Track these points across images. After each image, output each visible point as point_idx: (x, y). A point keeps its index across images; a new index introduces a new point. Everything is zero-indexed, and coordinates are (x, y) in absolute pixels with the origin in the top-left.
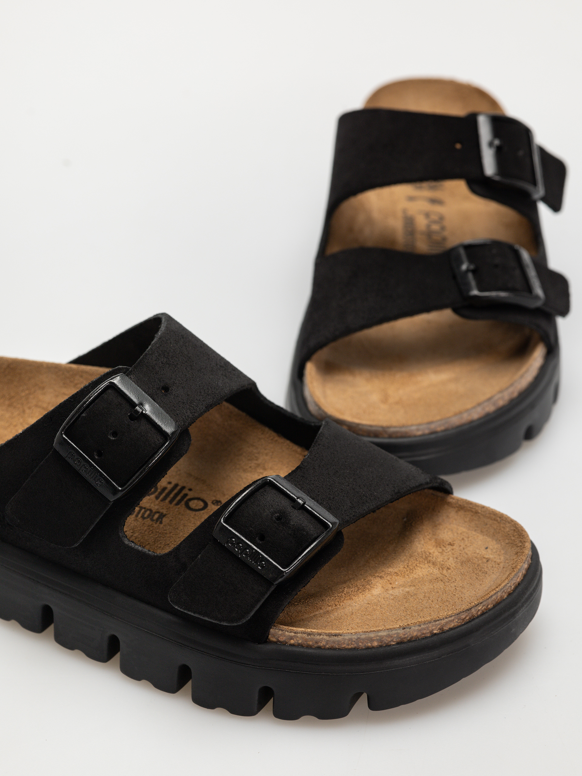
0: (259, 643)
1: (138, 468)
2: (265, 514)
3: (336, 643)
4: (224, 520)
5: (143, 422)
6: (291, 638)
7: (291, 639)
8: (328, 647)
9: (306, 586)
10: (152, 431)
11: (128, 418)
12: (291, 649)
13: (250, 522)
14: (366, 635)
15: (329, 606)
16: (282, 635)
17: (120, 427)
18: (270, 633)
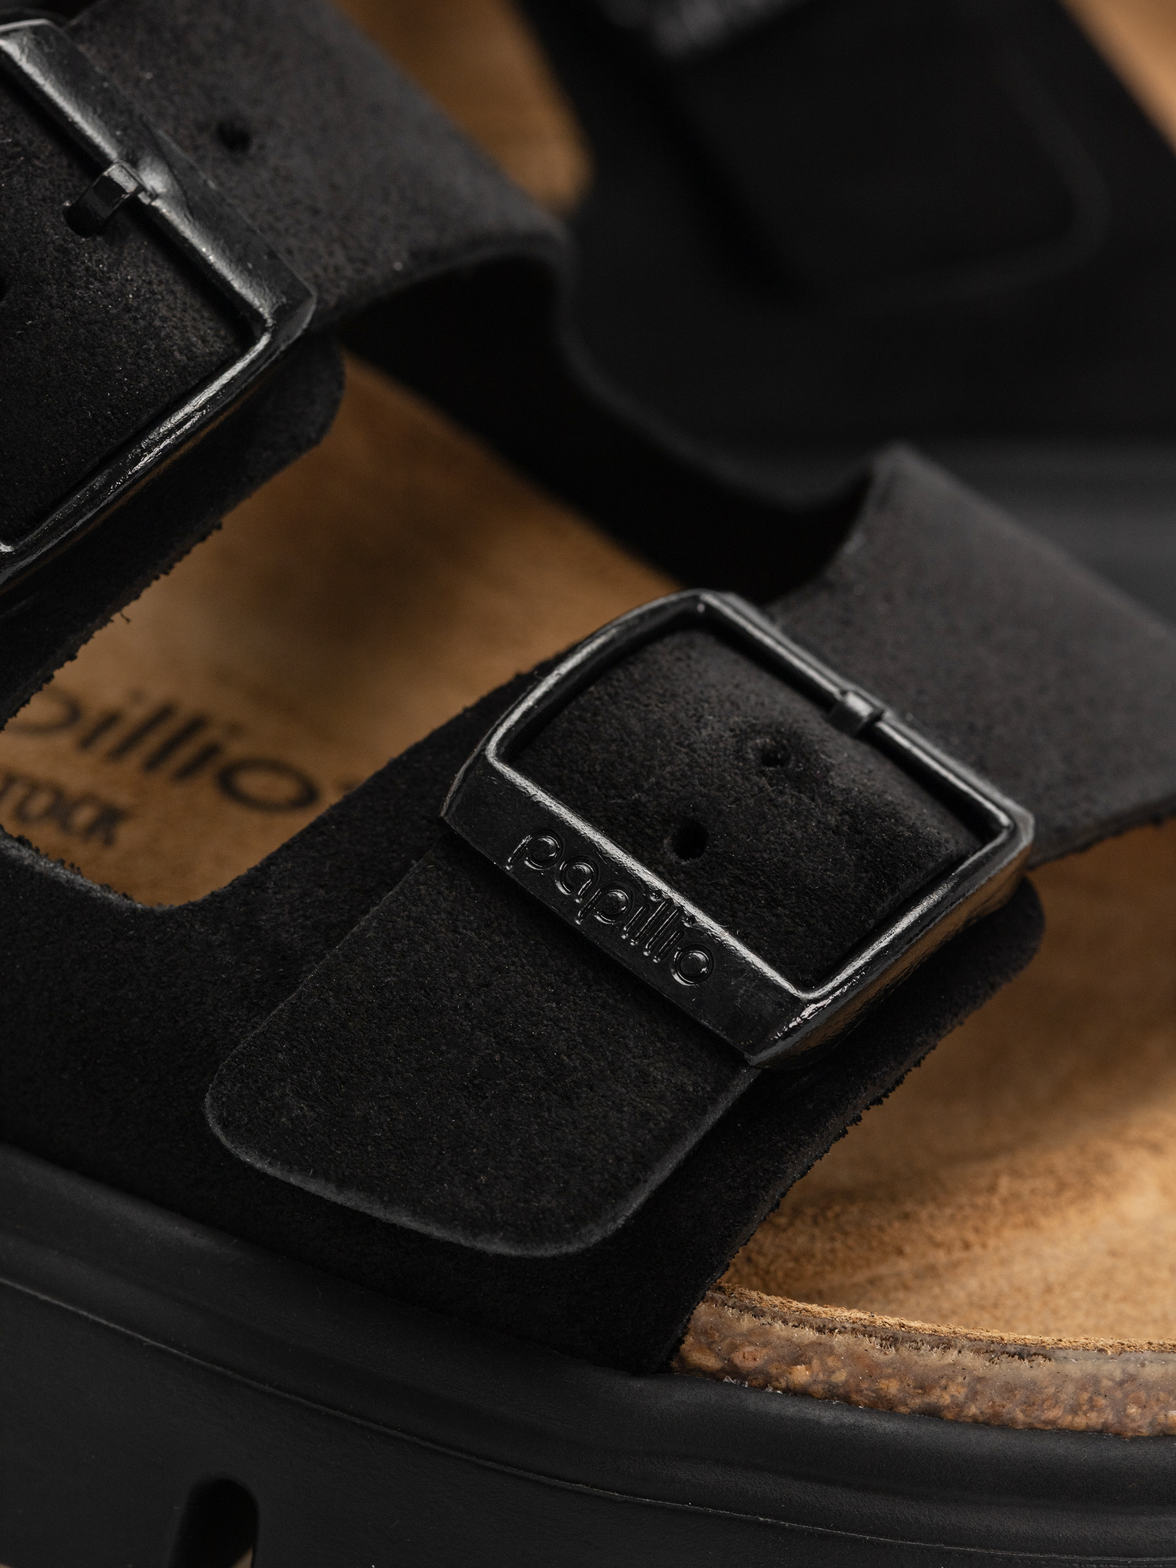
0: (638, 1372)
1: (97, 459)
2: (704, 733)
3: (1020, 1395)
4: (503, 749)
5: (137, 246)
6: (799, 1355)
7: (796, 1362)
8: (974, 1415)
9: (884, 1100)
10: (176, 298)
11: (62, 219)
12: (792, 1409)
13: (631, 765)
14: (1167, 1362)
15: (938, 1245)
16: (753, 1339)
17: (21, 252)
18: (691, 1325)
